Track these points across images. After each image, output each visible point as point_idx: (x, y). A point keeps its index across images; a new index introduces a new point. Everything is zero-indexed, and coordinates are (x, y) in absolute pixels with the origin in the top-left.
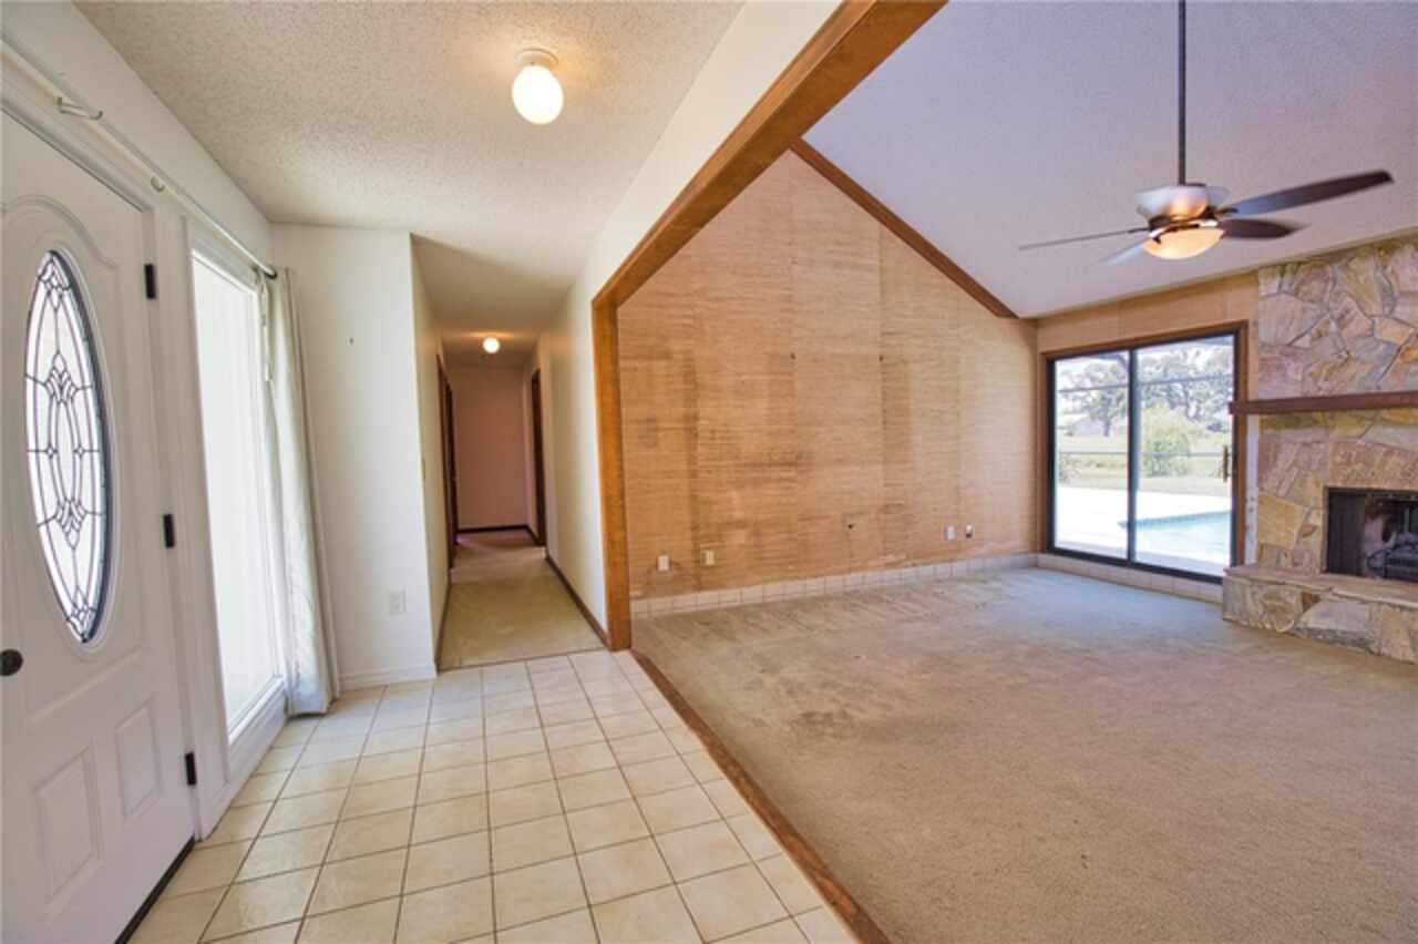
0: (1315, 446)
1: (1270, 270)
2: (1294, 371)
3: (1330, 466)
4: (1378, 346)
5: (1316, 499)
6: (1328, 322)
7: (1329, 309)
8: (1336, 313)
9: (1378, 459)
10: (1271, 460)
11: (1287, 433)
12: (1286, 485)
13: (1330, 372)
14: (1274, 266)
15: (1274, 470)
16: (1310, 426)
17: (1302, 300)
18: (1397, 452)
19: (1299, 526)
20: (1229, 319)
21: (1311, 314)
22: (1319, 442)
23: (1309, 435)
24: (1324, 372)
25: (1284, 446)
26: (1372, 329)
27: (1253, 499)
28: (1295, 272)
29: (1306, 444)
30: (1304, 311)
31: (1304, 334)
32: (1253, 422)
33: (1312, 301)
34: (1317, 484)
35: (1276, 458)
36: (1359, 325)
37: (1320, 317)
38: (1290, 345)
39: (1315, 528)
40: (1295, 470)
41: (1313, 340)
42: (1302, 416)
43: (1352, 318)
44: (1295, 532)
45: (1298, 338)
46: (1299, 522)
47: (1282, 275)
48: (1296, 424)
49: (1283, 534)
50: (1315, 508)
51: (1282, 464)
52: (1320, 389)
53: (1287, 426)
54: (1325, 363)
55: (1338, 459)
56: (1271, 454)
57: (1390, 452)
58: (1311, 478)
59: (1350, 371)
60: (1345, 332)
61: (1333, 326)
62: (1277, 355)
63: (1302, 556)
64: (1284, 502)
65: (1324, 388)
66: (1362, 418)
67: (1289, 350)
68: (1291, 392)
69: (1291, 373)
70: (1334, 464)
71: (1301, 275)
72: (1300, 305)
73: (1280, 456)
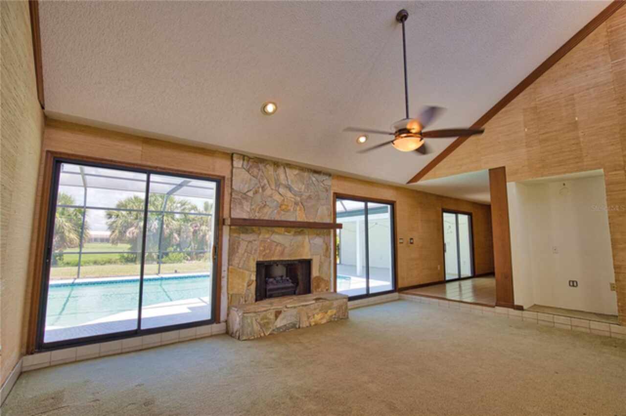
0: (254, 242)
1: (239, 156)
2: (247, 206)
3: (258, 251)
4: (274, 202)
5: (254, 268)
6: (259, 188)
7: (260, 182)
8: (262, 184)
9: (274, 247)
10: (236, 250)
11: (243, 236)
12: (242, 262)
13: (260, 209)
14: (241, 155)
15: (237, 255)
16: (251, 233)
17: (250, 174)
18: (279, 245)
19: (247, 282)
20: (217, 173)
21: (253, 182)
22: (255, 241)
23: (250, 237)
24: (257, 209)
25: (241, 242)
26: (272, 194)
27: (224, 271)
28: (248, 161)
29: (250, 242)
30: (250, 179)
31: (251, 190)
32: (226, 230)
33: (254, 177)
34: (254, 260)
35: (238, 248)
36: (268, 192)
37: (256, 184)
38: (245, 194)
39: (253, 281)
40: (246, 254)
41: (254, 194)
42: (249, 228)
43: (267, 188)
44: (246, 285)
45: (248, 191)
46: (247, 280)
47: (244, 160)
48: (246, 232)
49: (241, 287)
50: (253, 271)
51: (241, 251)
52: (256, 216)
53: (243, 233)
54: (259, 205)
55: (262, 248)
56: (235, 247)
57: (278, 244)
58: (252, 257)
59: (265, 210)
60: (265, 193)
61: (260, 190)
62: (240, 197)
63: (248, 296)
64: (241, 270)
65: (257, 216)
66: (269, 231)
67: (244, 196)
68: (245, 216)
69: (245, 207)
70: (260, 250)
71: (251, 164)
72: (249, 176)
73: (240, 248)
